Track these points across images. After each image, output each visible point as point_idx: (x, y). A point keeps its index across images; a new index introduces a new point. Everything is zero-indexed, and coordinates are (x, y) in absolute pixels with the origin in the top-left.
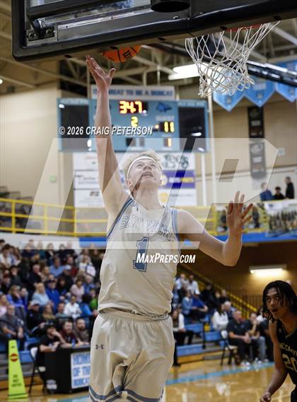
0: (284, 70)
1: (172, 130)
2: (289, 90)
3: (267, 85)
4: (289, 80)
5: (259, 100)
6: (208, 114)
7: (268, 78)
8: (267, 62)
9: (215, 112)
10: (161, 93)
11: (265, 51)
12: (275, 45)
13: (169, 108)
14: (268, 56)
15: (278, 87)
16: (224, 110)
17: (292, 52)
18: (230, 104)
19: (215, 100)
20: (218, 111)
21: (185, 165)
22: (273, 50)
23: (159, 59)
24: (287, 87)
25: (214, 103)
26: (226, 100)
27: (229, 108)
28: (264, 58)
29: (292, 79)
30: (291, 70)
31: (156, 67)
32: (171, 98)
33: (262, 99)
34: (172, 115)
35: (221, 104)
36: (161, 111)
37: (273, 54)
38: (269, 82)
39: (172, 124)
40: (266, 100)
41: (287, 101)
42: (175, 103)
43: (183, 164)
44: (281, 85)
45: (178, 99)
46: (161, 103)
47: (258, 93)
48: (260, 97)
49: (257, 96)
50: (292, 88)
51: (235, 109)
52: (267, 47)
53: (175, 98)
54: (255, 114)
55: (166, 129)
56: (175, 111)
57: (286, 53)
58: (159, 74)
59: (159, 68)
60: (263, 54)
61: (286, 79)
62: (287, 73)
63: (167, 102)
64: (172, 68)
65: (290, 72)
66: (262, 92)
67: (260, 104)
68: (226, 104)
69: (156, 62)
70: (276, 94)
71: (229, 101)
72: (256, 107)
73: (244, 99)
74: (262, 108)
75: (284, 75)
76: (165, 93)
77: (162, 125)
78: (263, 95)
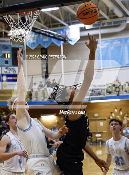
0: (55, 33)
1: (9, 57)
2: (58, 42)
3: (49, 39)
4: (57, 37)
5: (45, 45)
6: (24, 51)
7: (49, 36)
8: (48, 30)
9: (27, 50)
10: (4, 41)
11: (48, 25)
12: (52, 23)
13: (8, 48)
14: (49, 27)
15: (53, 40)
16: (31, 49)
17: (59, 26)
18: (33, 47)
19: (27, 45)
20: (29, 50)
21: (14, 72)
22: (51, 24)
23: (3, 27)
24: (57, 40)
25: (27, 46)
26: (32, 45)
27: (33, 48)
28: (47, 28)
29: (59, 37)
30: (58, 33)
31: (2, 30)
32: (9, 44)
33: (47, 45)
34: (8, 50)
35: (30, 47)
36: (4, 49)
37: (52, 26)
38: (49, 38)
39: (9, 55)
40: (48, 45)
41: (57, 46)
42: (10, 46)
43: (13, 71)
44: (55, 39)
45: (11, 44)
46: (4, 46)
47: (45, 42)
48: (46, 44)
49: (45, 43)
50: (59, 41)
51: (35, 49)
52: (49, 23)
53: (10, 43)
54: (44, 51)
55: (6, 57)
56: (10, 49)
57: (57, 26)
58: (3, 33)
59: (3, 30)
60: (47, 26)
61: (56, 37)
62: (56, 34)
63: (7, 45)
64: (9, 31)
65: (58, 34)
66: (47, 42)
67: (46, 47)
68: (32, 47)
69: (2, 28)
70: (52, 43)
71: (33, 45)
72: (44, 48)
73: (39, 45)
74: (47, 49)
75: (55, 35)
76: (6, 41)
77: (4, 55)
78: (47, 43)
